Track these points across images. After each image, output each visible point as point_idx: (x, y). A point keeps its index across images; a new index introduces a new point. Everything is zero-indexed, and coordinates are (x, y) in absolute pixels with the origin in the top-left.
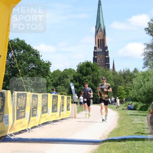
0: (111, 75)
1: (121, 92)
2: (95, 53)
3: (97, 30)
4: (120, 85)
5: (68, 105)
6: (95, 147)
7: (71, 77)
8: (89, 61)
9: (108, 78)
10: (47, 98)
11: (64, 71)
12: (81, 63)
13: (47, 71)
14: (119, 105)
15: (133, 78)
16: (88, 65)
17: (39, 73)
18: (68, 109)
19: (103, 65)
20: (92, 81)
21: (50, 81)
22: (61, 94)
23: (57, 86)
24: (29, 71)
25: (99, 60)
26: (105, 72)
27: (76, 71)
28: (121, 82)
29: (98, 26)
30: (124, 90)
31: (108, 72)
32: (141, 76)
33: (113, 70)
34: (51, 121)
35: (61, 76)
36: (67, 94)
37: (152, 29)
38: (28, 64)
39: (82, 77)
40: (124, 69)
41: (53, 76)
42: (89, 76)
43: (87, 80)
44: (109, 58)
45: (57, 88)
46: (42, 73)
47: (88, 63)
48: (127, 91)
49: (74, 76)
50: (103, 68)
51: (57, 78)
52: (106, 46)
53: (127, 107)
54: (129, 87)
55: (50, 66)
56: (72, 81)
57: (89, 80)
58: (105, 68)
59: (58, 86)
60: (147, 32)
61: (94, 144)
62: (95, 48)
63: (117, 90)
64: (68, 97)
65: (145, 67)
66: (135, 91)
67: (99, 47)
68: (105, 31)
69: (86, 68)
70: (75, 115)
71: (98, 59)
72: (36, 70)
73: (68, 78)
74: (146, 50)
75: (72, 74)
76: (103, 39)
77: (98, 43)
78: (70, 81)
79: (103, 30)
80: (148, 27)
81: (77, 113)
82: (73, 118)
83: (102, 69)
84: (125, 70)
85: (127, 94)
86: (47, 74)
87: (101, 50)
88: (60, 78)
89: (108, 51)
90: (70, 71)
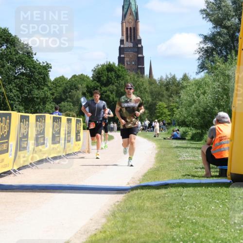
0: (146, 85)
1: (161, 111)
2: (121, 50)
3: (124, 13)
4: (161, 101)
5: (78, 133)
6: (120, 197)
7: (82, 87)
8: (111, 63)
9: (142, 89)
10: (43, 121)
11: (71, 78)
12: (98, 65)
13: (44, 79)
14: (158, 132)
15: (181, 89)
16: (110, 68)
17: (32, 81)
18: (78, 139)
19: (134, 69)
20: (116, 94)
21: (49, 94)
22: (67, 115)
23: (60, 103)
24: (16, 78)
25: (127, 61)
26: (136, 79)
27: (91, 79)
28: (163, 96)
29: (126, 7)
30: (166, 108)
31: (141, 79)
32: (194, 87)
33: (149, 77)
34: (50, 157)
35: (67, 86)
36: (75, 115)
37: (212, 11)
38: (13, 67)
39: (100, 88)
40: (167, 76)
41: (55, 86)
42: (111, 87)
43: (108, 93)
44: (143, 58)
45: (60, 105)
46: (36, 81)
47: (110, 66)
48: (172, 110)
49: (87, 87)
50: (134, 73)
51: (60, 89)
52: (138, 38)
53: (170, 136)
54: (175, 104)
55: (49, 71)
56: (84, 95)
57: (112, 93)
58: (137, 73)
59: (63, 103)
60: (204, 16)
61: (117, 193)
62: (122, 42)
63: (156, 109)
64: (77, 120)
65: (200, 72)
66: (184, 109)
67: (127, 40)
68: (137, 14)
69: (107, 73)
70: (89, 149)
71: (126, 59)
72: (26, 77)
73: (78, 89)
74: (202, 45)
75: (85, 83)
76: (134, 28)
77: (127, 33)
78: (81, 93)
79: (134, 13)
80: (205, 8)
81: (92, 145)
82: (85, 152)
83: (132, 76)
84: (169, 76)
85: (172, 115)
86: (44, 83)
87: (131, 45)
88: (66, 89)
89: (142, 47)
90: (82, 78)
